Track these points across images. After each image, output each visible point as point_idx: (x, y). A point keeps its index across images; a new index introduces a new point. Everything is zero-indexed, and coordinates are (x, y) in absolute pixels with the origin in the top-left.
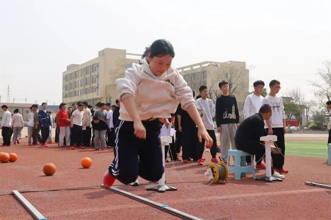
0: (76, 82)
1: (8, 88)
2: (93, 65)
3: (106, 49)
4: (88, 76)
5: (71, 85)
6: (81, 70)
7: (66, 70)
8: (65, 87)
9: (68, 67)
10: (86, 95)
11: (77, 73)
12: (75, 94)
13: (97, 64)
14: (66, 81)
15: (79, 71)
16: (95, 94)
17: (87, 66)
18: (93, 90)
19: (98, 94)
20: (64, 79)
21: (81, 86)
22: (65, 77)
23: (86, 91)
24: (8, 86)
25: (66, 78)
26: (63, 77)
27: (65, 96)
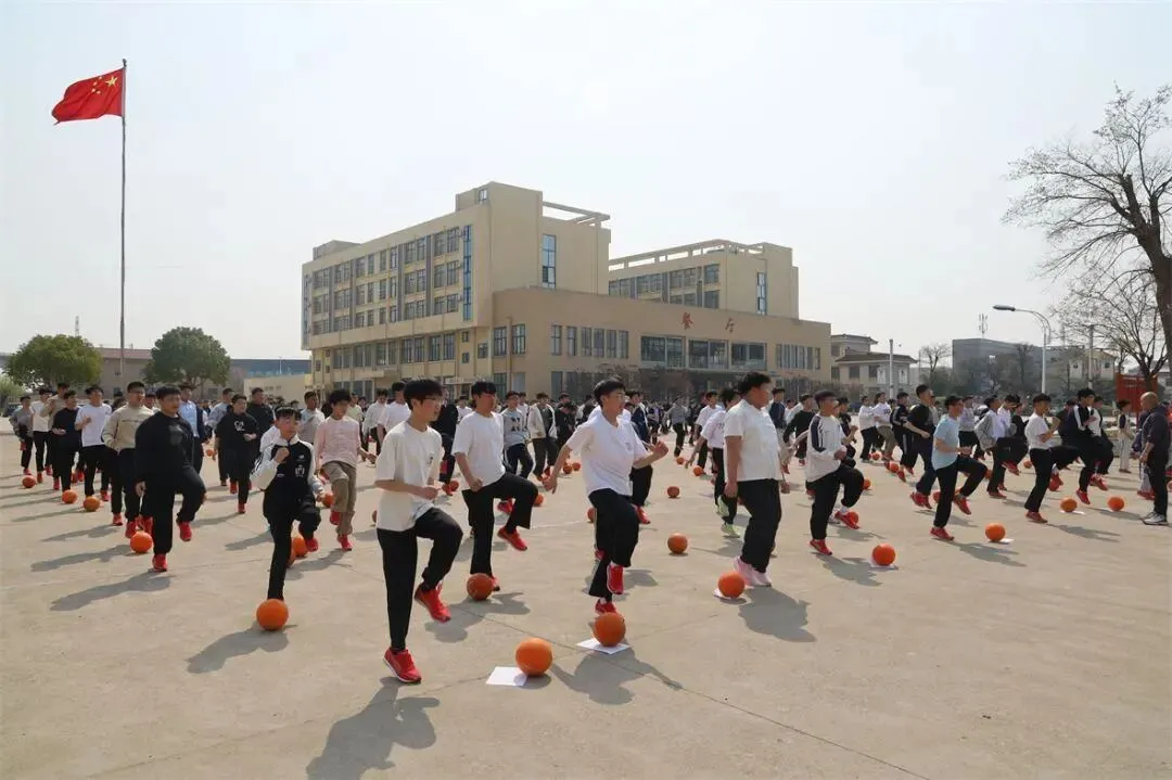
0: (359, 287)
2: (437, 236)
5: (338, 297)
6: (383, 252)
7: (311, 259)
8: (311, 305)
9: (316, 251)
11: (364, 261)
12: (359, 322)
13: (462, 229)
14: (316, 287)
15: (371, 256)
16: (454, 317)
18: (441, 306)
21: (383, 297)
23: (407, 313)
25: (314, 279)
27: (311, 330)
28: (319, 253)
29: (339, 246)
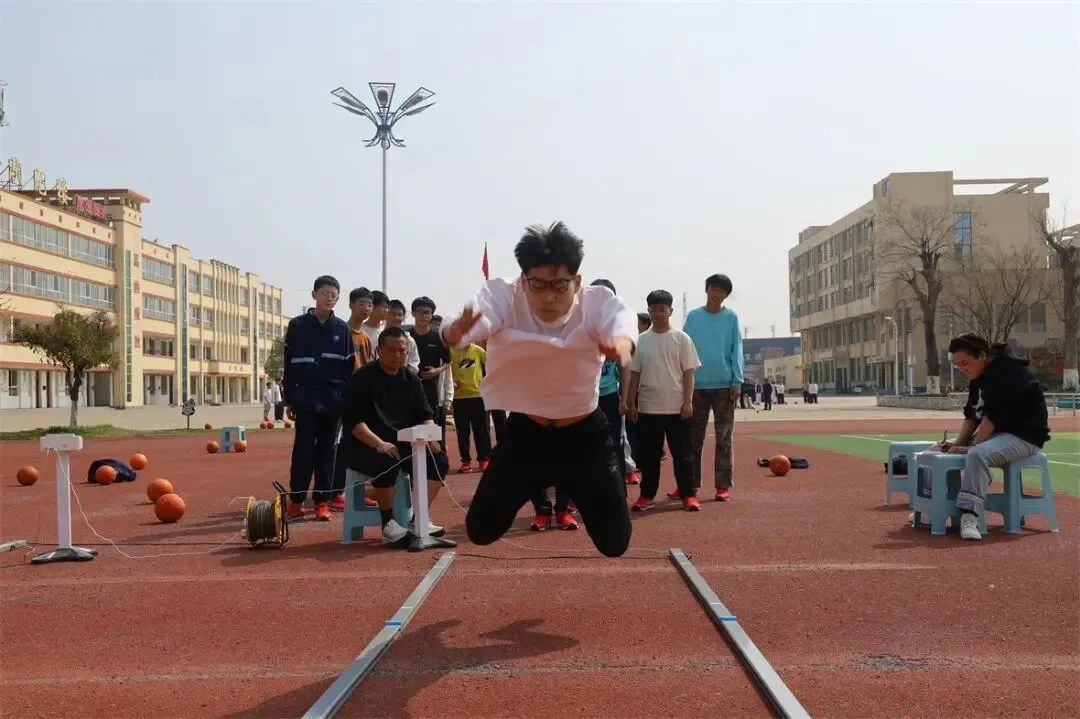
0: (820, 273)
1: (684, 300)
2: (859, 225)
3: (892, 174)
4: (849, 254)
5: (809, 282)
7: (796, 243)
8: (796, 290)
9: (801, 235)
10: (844, 306)
11: (822, 248)
12: (820, 305)
13: (869, 220)
14: (798, 272)
15: (826, 243)
16: (867, 301)
17: (843, 229)
18: (860, 291)
19: (873, 303)
20: (791, 268)
21: (832, 283)
22: (794, 263)
23: (845, 297)
24: (684, 294)
25: (797, 263)
26: (790, 262)
27: (797, 312)
28: (803, 237)
29: (814, 231)
